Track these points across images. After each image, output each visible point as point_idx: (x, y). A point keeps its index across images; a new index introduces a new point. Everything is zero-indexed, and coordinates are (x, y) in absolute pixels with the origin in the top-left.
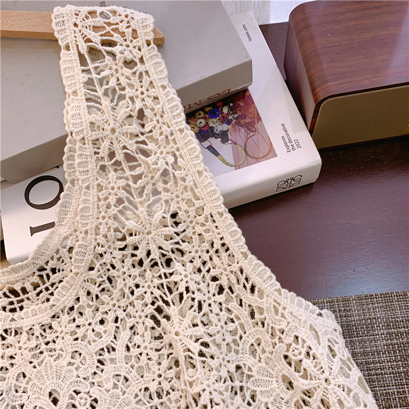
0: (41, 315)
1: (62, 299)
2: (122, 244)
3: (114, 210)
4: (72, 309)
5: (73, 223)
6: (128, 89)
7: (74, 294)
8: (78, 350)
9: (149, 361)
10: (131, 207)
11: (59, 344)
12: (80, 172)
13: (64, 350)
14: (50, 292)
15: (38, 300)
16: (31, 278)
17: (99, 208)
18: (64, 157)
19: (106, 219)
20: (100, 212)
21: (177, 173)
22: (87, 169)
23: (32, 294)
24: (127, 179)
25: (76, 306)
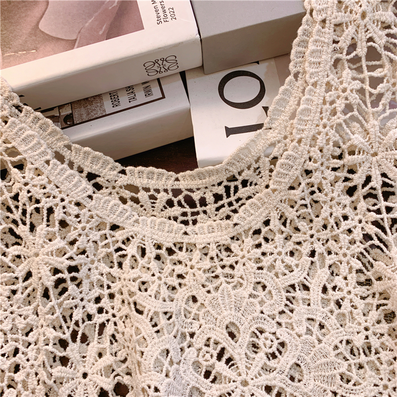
0: (219, 233)
1: (248, 218)
2: (337, 163)
3: (340, 118)
4: (257, 232)
5: (286, 127)
7: (264, 215)
8: (263, 281)
9: (353, 309)
10: (361, 118)
11: (239, 270)
12: (310, 63)
13: (245, 278)
14: (233, 208)
15: (216, 215)
16: (216, 187)
17: (321, 113)
18: (296, 41)
19: (328, 128)
20: (322, 119)
22: (319, 60)
23: (211, 207)
24: (362, 81)
25: (264, 230)
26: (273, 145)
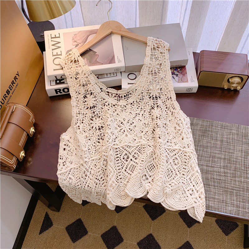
0: (124, 103)
1: (130, 101)
2: (148, 92)
3: (149, 83)
4: (131, 104)
6: (159, 58)
7: (133, 100)
8: (131, 112)
9: (147, 118)
10: (152, 84)
11: (127, 110)
14: (127, 99)
15: (124, 100)
16: (125, 94)
18: (142, 69)
20: (145, 83)
21: (165, 79)
22: (146, 73)
24: (153, 77)
25: (133, 103)
26: (136, 87)
